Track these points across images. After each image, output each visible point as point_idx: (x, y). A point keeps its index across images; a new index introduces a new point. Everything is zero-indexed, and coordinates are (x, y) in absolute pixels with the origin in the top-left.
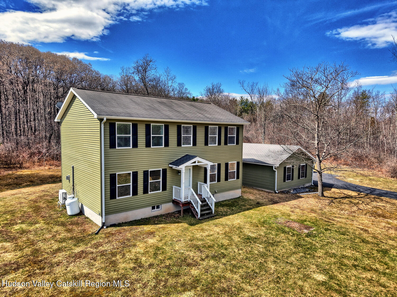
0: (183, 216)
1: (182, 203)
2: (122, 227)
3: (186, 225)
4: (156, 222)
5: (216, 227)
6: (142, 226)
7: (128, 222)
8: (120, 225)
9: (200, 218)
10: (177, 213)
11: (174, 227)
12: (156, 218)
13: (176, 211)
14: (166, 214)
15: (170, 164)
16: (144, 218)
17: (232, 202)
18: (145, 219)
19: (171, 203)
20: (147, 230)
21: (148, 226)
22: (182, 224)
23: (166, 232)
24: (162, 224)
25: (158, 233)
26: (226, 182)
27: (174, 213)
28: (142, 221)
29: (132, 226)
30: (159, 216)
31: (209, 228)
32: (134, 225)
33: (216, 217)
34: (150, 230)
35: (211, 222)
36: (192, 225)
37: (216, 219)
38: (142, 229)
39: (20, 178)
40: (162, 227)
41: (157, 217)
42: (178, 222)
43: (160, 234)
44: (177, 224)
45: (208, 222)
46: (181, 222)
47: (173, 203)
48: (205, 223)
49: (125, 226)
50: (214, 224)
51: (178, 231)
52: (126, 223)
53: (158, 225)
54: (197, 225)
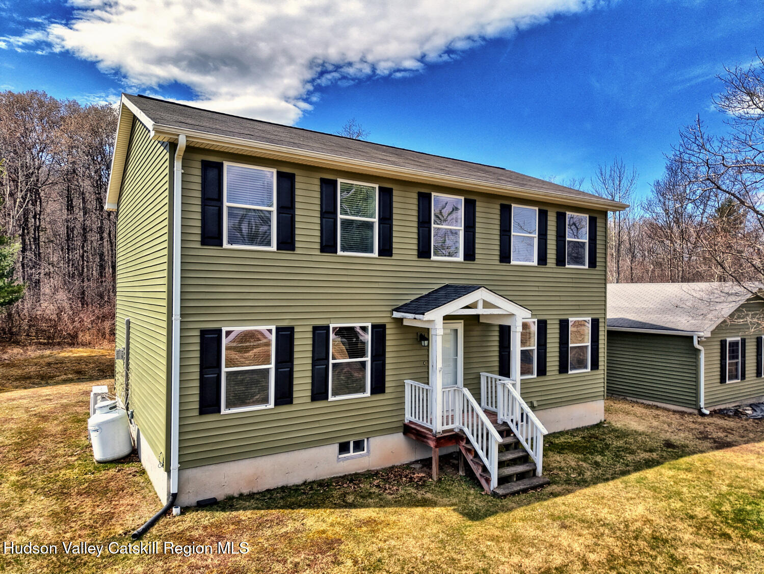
0: (440, 480)
1: (435, 436)
2: (234, 513)
3: (452, 517)
4: (350, 499)
5: (564, 533)
6: (302, 511)
7: (258, 493)
8: (228, 503)
9: (500, 492)
10: (418, 466)
11: (409, 520)
12: (351, 481)
13: (416, 462)
14: (384, 470)
15: (398, 310)
16: (314, 482)
17: (583, 438)
18: (315, 486)
19: (401, 435)
20: (314, 529)
21: (321, 511)
22: (437, 510)
23: (381, 544)
24: (368, 506)
25: (351, 545)
26: (564, 376)
27: (408, 466)
28: (304, 493)
29: (268, 508)
30: (363, 474)
31: (539, 533)
32: (276, 507)
33: (549, 489)
34: (324, 532)
35: (540, 508)
36: (474, 516)
37: (554, 495)
38: (298, 524)
39: (57, 364)
40: (369, 522)
41: (353, 478)
42: (425, 503)
43: (360, 553)
44: (419, 510)
45: (529, 508)
46: (434, 504)
47: (405, 433)
48: (519, 512)
49: (245, 509)
50: (554, 518)
51: (426, 541)
52: (251, 496)
53: (354, 510)
54: (491, 519)
